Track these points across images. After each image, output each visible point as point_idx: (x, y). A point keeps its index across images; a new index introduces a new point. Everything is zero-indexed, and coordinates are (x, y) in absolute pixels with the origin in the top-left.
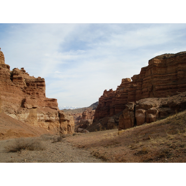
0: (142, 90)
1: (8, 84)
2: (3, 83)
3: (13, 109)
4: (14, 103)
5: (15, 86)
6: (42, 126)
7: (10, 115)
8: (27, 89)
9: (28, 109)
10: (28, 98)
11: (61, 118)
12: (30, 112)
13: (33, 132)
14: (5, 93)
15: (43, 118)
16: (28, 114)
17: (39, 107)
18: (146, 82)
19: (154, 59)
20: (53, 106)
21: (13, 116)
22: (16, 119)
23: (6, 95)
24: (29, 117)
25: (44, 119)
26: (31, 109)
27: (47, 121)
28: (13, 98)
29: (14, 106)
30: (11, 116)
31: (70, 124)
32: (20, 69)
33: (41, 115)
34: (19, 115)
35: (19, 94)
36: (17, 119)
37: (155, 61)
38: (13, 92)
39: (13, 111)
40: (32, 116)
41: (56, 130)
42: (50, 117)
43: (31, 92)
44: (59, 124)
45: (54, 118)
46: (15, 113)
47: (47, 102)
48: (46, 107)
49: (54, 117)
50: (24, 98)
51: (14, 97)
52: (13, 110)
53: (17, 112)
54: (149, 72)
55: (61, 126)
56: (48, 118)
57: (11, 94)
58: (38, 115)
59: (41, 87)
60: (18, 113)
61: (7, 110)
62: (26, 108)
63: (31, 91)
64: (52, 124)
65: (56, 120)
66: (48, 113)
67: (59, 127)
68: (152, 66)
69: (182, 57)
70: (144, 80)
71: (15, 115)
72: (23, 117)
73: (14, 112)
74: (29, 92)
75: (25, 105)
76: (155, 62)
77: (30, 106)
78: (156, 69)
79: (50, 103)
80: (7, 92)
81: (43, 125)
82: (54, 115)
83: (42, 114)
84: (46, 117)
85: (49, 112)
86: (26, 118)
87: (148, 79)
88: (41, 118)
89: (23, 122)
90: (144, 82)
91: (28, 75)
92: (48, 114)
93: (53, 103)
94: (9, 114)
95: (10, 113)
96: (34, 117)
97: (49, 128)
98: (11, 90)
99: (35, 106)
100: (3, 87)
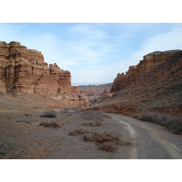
0: (139, 77)
1: (50, 81)
2: (48, 80)
3: (54, 94)
4: (54, 91)
7: (53, 97)
9: (62, 94)
10: (61, 88)
11: (80, 99)
12: (63, 96)
13: (65, 106)
14: (50, 86)
15: (70, 99)
16: (62, 96)
17: (67, 92)
18: (142, 72)
19: (146, 56)
21: (54, 98)
23: (50, 87)
24: (62, 98)
29: (54, 93)
31: (86, 101)
32: (54, 64)
33: (69, 97)
35: (57, 86)
36: (56, 99)
37: (147, 57)
39: (54, 95)
41: (77, 105)
44: (79, 102)
45: (76, 98)
50: (59, 87)
51: (54, 87)
54: (143, 65)
56: (73, 99)
57: (52, 86)
58: (67, 97)
59: (68, 77)
60: (57, 96)
64: (75, 101)
65: (77, 99)
67: (79, 103)
68: (145, 61)
69: (165, 55)
70: (140, 71)
72: (59, 98)
74: (61, 83)
75: (60, 92)
76: (147, 59)
77: (62, 92)
78: (147, 63)
79: (74, 89)
81: (70, 102)
82: (76, 97)
86: (61, 99)
87: (143, 70)
88: (69, 99)
89: (59, 101)
90: (140, 72)
91: (59, 68)
92: (72, 96)
96: (65, 98)
97: (73, 104)
98: (52, 84)
99: (65, 92)
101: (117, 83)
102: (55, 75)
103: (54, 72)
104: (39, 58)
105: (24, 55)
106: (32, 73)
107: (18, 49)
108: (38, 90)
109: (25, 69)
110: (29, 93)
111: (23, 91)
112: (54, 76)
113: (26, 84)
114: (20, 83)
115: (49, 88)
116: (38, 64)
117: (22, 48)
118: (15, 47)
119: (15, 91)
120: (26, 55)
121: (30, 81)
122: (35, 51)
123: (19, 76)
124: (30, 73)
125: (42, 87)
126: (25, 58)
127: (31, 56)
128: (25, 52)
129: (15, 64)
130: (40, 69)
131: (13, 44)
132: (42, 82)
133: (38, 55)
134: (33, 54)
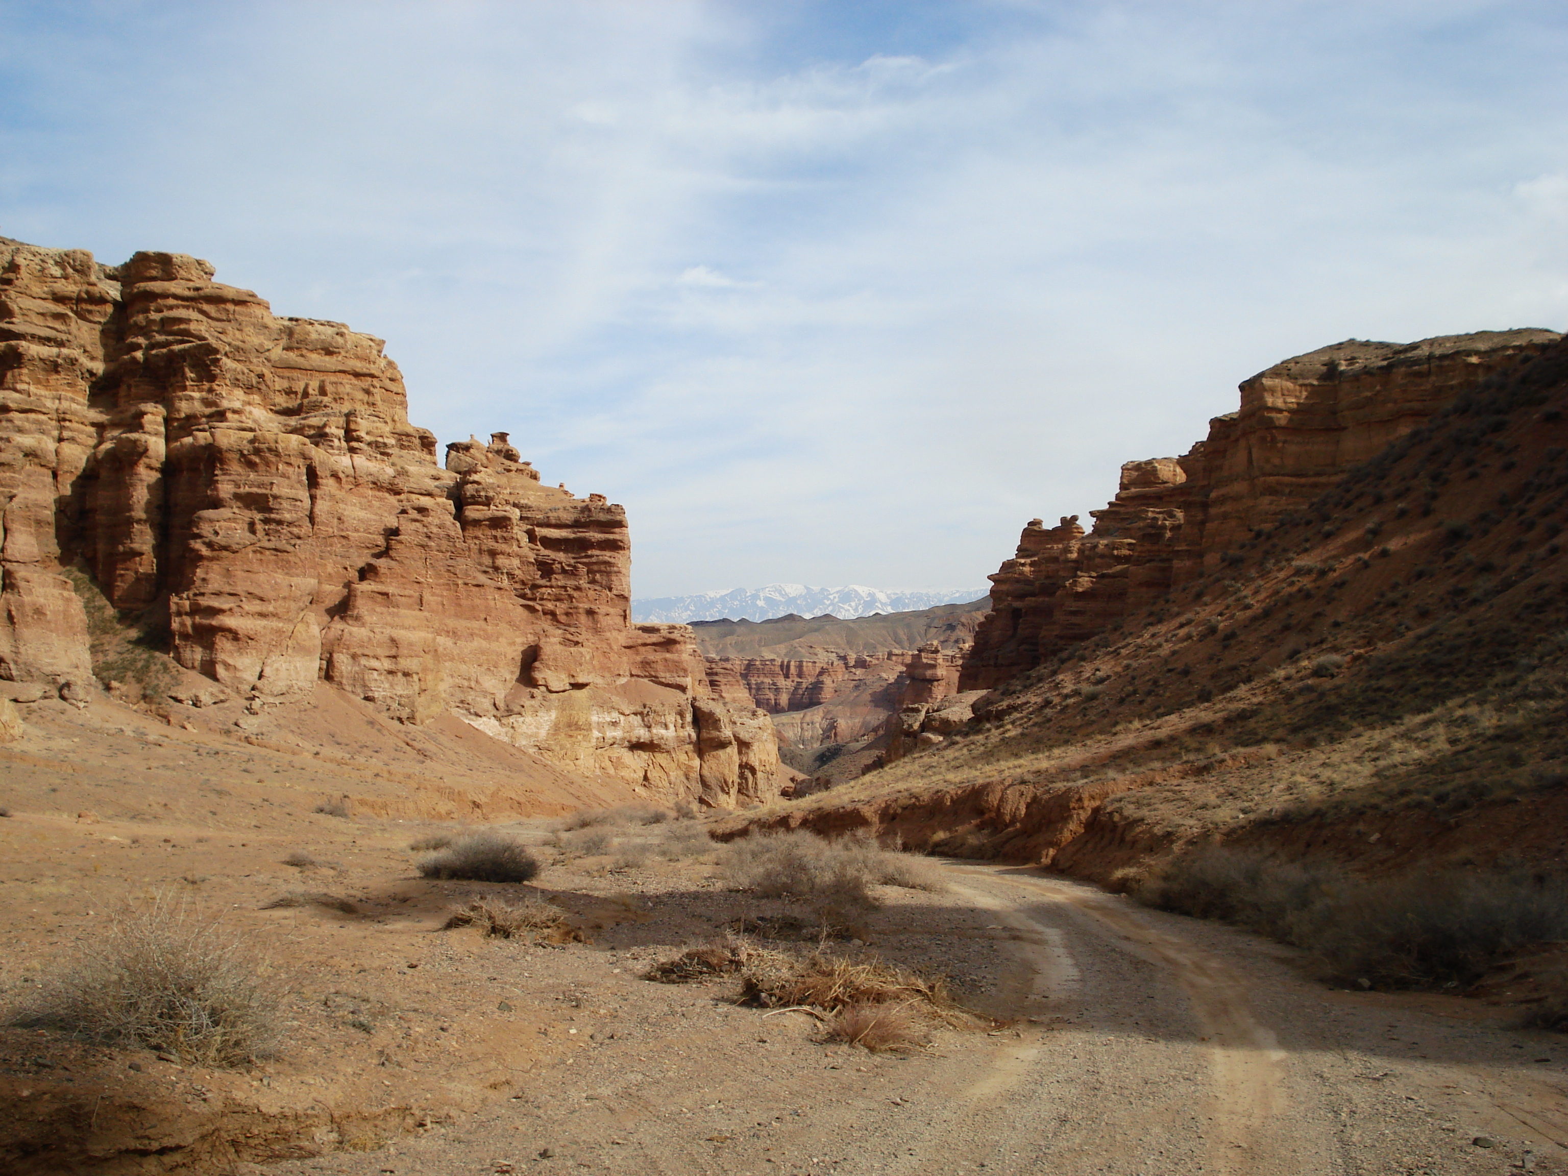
1: (460, 582)
2: (438, 576)
3: (485, 693)
4: (489, 669)
5: (490, 587)
6: (615, 769)
8: (543, 590)
9: (551, 692)
11: (705, 734)
13: (578, 798)
14: (451, 623)
17: (599, 681)
20: (668, 675)
22: (501, 738)
25: (623, 739)
26: (564, 691)
27: (636, 746)
28: (484, 644)
29: (489, 683)
30: (481, 728)
31: (754, 758)
33: (608, 719)
34: (511, 719)
36: (506, 739)
38: (483, 616)
39: (486, 704)
40: (569, 725)
41: (682, 790)
42: (649, 727)
43: (560, 608)
44: (696, 762)
45: (669, 734)
46: (495, 712)
47: (638, 653)
48: (632, 675)
49: (672, 727)
50: (531, 639)
51: (487, 637)
52: (485, 697)
53: (501, 705)
55: (705, 772)
56: (643, 734)
57: (475, 624)
59: (606, 555)
60: (510, 712)
61: (462, 702)
62: (543, 689)
63: (558, 600)
64: (661, 758)
65: (681, 741)
66: (640, 709)
67: (695, 775)
71: (497, 723)
72: (529, 732)
73: (491, 708)
74: (550, 606)
75: (538, 675)
78: (1274, 440)
79: (652, 657)
80: (456, 616)
81: (617, 763)
82: (671, 718)
83: (615, 716)
84: (632, 728)
85: (648, 703)
86: (543, 733)
87: (1235, 499)
89: (531, 751)
91: (534, 477)
92: (641, 714)
93: (666, 660)
94: (473, 717)
95: (477, 715)
96: (579, 728)
97: (646, 778)
98: (473, 608)
100: (442, 596)
101: (1017, 604)
102: (499, 533)
103: (492, 511)
104: (368, 392)
105: (239, 367)
106: (312, 518)
107: (194, 315)
108: (354, 657)
109: (251, 482)
110: (281, 686)
111: (227, 666)
112: (491, 544)
113: (256, 606)
114: (204, 602)
115: (444, 642)
116: (359, 439)
117: (231, 307)
118: (171, 301)
119: (166, 668)
120: (258, 370)
121: (295, 581)
122: (330, 331)
123: (197, 545)
124: (287, 516)
125: (388, 631)
126: (249, 389)
127: (295, 374)
128: (254, 339)
129: (168, 440)
130: (377, 485)
131: (154, 273)
132: (391, 590)
133: (359, 366)
134: (316, 359)
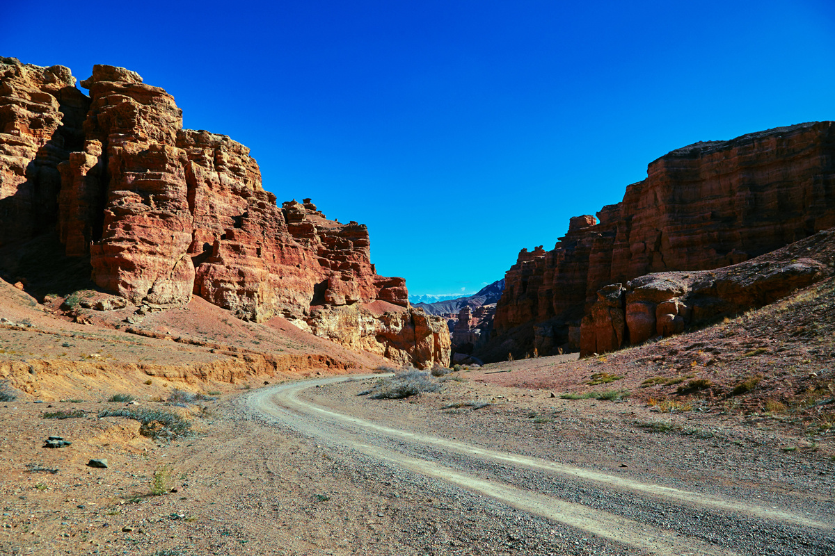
0: (629, 247)
4: (301, 293)
5: (300, 248)
7: (294, 323)
8: (330, 254)
9: (336, 305)
10: (336, 279)
12: (342, 315)
15: (372, 328)
16: (338, 318)
17: (361, 301)
18: (642, 226)
20: (396, 298)
21: (301, 324)
22: (309, 331)
23: (280, 273)
24: (340, 325)
25: (375, 331)
26: (342, 305)
28: (298, 278)
30: (296, 325)
31: (439, 341)
33: (367, 321)
35: (312, 269)
38: (297, 264)
39: (299, 312)
40: (347, 324)
42: (388, 325)
43: (340, 263)
44: (414, 344)
45: (400, 328)
46: (305, 317)
47: (380, 287)
48: (377, 299)
49: (400, 324)
50: (325, 277)
51: (299, 275)
52: (299, 308)
53: (308, 313)
54: (650, 197)
55: (418, 348)
56: (385, 329)
57: (292, 268)
58: (360, 320)
59: (359, 248)
60: (313, 317)
61: (285, 310)
62: (332, 304)
63: (338, 259)
65: (405, 332)
66: (383, 316)
67: (412, 350)
68: (658, 180)
70: (635, 221)
71: (305, 323)
72: (325, 328)
73: (302, 314)
75: (329, 296)
77: (340, 299)
78: (670, 187)
80: (282, 263)
81: (372, 345)
83: (371, 319)
84: (380, 325)
85: (388, 312)
86: (332, 328)
88: (368, 328)
90: (634, 225)
93: (395, 290)
95: (293, 318)
96: (352, 325)
98: (291, 259)
99: (352, 298)
100: (273, 252)
101: (523, 280)
108: (216, 282)
110: (165, 298)
113: (147, 247)
114: (112, 244)
115: (274, 276)
121: (175, 234)
122: (220, 138)
123: (108, 211)
124: (171, 195)
125: (239, 267)
128: (164, 114)
129: (101, 157)
130: (234, 191)
132: (240, 244)
